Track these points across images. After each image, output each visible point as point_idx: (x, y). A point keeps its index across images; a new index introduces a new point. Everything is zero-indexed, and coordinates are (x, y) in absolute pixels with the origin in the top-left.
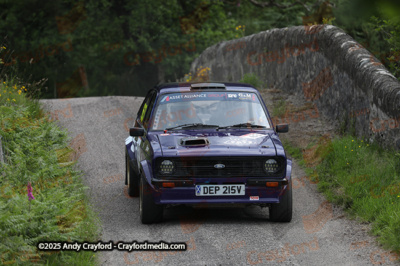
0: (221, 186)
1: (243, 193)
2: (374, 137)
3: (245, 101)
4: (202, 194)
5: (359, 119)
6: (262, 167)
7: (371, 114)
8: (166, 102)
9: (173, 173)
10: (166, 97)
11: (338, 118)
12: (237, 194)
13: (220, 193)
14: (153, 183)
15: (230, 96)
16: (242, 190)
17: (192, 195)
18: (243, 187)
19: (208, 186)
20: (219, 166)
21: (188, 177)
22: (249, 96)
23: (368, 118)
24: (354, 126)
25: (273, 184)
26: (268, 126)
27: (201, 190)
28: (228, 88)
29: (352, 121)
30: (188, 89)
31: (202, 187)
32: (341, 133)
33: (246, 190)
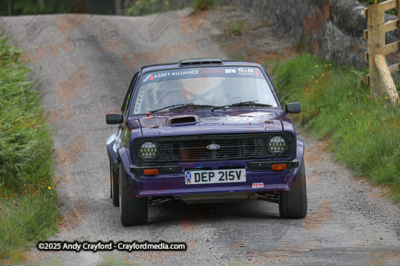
0: (216, 172)
1: (243, 179)
2: (329, 54)
3: (247, 76)
4: (193, 182)
5: (315, 36)
6: (266, 147)
7: (327, 32)
8: (149, 81)
9: (157, 158)
10: (149, 76)
11: (294, 35)
12: (236, 180)
13: (215, 180)
14: (132, 170)
15: (228, 71)
16: (243, 175)
17: (180, 183)
18: (244, 172)
19: (200, 172)
20: (213, 147)
21: (176, 162)
22: (251, 70)
23: (324, 35)
24: (310, 43)
25: (280, 167)
26: (275, 105)
27: (191, 178)
28: (225, 64)
29: (308, 38)
30: (177, 66)
31: (193, 173)
32: (298, 51)
33: (247, 176)
